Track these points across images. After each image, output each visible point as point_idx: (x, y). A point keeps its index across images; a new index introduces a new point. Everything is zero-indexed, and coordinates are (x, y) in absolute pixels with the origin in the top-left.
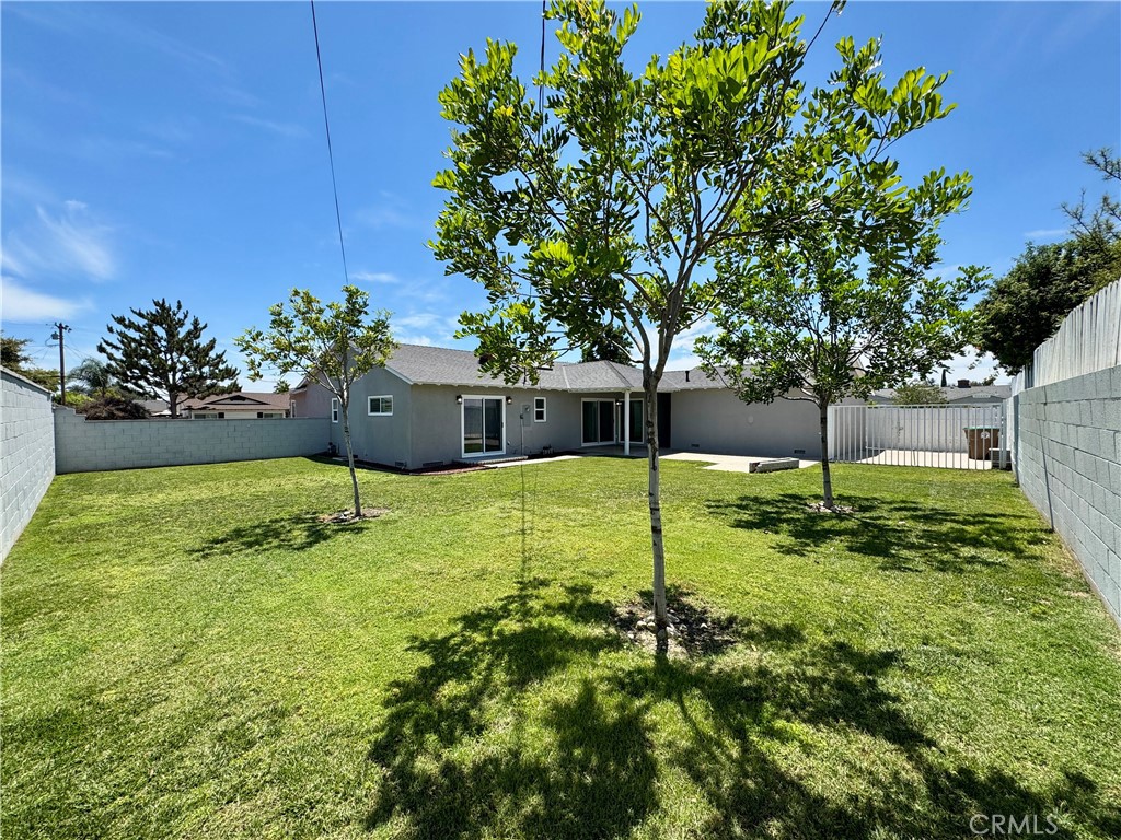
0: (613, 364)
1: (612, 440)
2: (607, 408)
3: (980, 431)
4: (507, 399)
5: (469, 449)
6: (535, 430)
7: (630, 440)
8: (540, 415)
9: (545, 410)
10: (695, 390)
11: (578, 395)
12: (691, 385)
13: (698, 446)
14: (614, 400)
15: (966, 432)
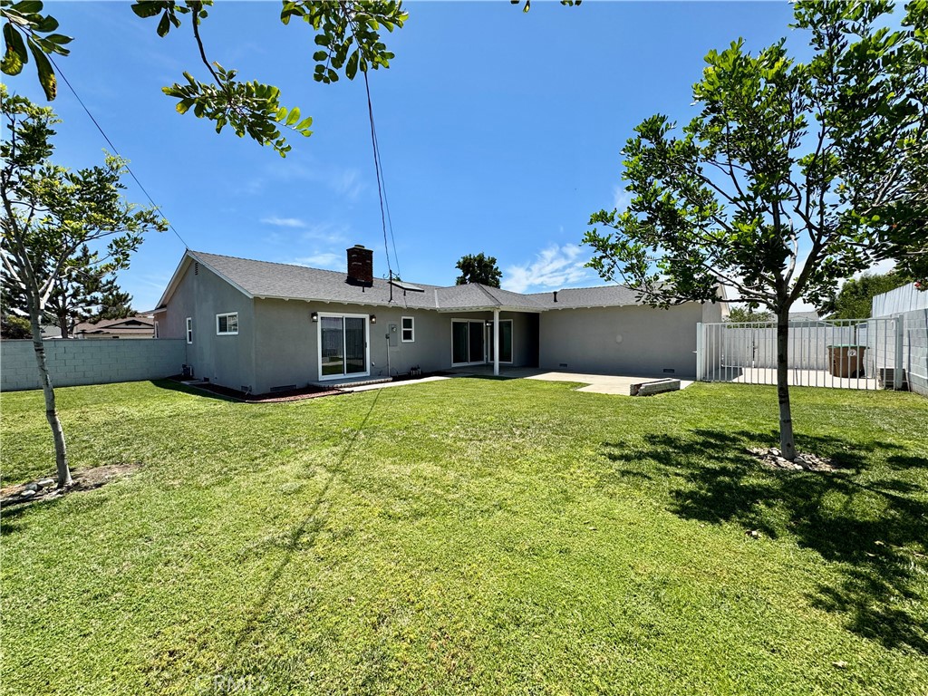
0: (484, 286)
1: (483, 360)
2: (477, 329)
3: (846, 349)
4: (371, 317)
5: (326, 371)
6: (401, 350)
7: (500, 360)
8: (407, 335)
9: (413, 330)
10: (563, 309)
11: (447, 315)
12: (559, 305)
13: (566, 365)
14: (484, 321)
15: (830, 350)
